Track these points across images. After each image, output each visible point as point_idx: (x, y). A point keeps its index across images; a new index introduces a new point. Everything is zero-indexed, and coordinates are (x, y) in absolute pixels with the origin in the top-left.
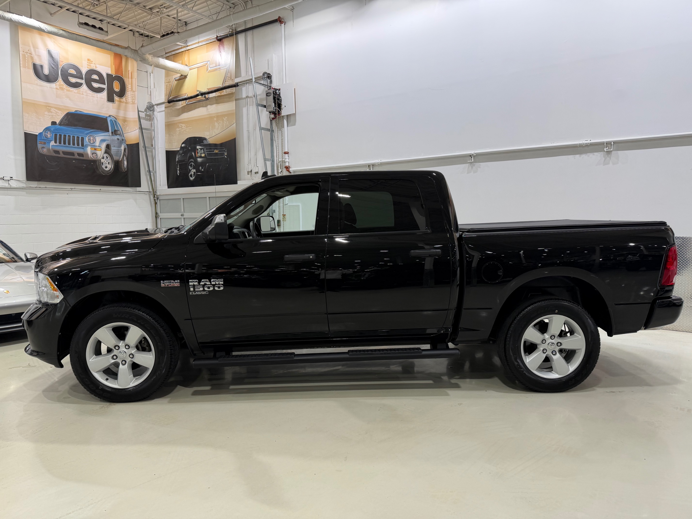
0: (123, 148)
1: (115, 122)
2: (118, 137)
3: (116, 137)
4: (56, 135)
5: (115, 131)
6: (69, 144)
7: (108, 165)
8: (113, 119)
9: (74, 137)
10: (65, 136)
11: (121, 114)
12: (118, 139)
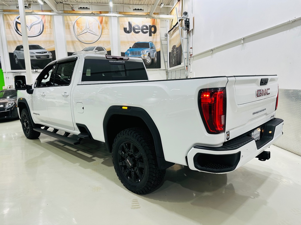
0: (155, 53)
1: (152, 44)
2: (153, 49)
3: (152, 50)
4: (131, 52)
5: (152, 47)
6: (135, 54)
7: (149, 61)
8: (151, 42)
9: (137, 52)
10: (134, 52)
11: (155, 40)
12: (153, 50)
